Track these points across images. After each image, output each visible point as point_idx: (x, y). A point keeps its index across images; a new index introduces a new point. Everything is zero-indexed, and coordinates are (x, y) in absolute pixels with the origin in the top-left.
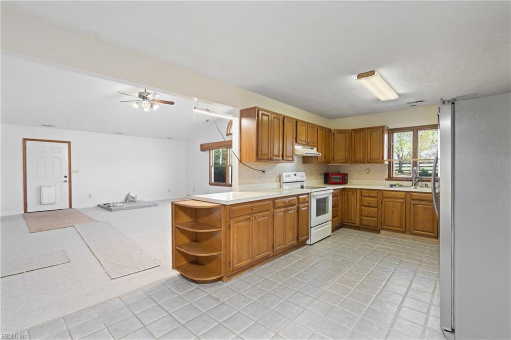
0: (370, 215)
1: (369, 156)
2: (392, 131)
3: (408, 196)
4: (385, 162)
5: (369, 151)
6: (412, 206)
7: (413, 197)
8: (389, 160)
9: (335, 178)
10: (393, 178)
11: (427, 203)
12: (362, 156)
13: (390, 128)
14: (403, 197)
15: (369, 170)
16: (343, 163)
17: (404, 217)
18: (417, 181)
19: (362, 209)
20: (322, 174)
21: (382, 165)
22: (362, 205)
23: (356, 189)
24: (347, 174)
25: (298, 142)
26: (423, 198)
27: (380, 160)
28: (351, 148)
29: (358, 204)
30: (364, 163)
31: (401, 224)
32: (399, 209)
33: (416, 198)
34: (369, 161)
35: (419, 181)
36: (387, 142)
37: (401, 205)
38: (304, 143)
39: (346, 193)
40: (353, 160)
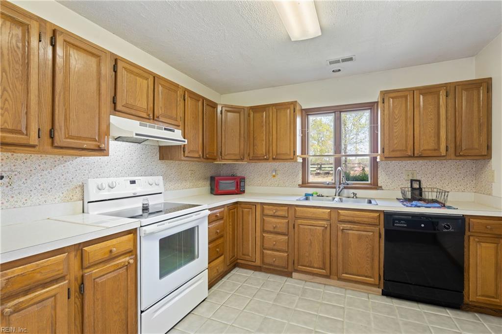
0: (275, 247)
1: (274, 149)
2: (307, 112)
3: (334, 215)
4: (298, 158)
5: (274, 140)
6: (340, 233)
7: (342, 218)
8: (304, 156)
9: (225, 185)
10: (308, 183)
11: (362, 227)
12: (264, 151)
13: (303, 108)
14: (326, 217)
15: (276, 171)
16: (237, 160)
17: (328, 250)
18: (343, 189)
19: (264, 237)
20: (206, 179)
21: (295, 164)
22: (263, 231)
23: (255, 204)
24: (244, 178)
25: (119, 107)
26: (356, 219)
27: (290, 155)
28: (249, 136)
29: (258, 229)
30: (267, 159)
31: (324, 263)
32: (321, 237)
33: (347, 218)
34: (274, 157)
35: (345, 188)
36: (300, 128)
37: (323, 230)
38: (145, 115)
39: (240, 210)
40: (251, 155)
